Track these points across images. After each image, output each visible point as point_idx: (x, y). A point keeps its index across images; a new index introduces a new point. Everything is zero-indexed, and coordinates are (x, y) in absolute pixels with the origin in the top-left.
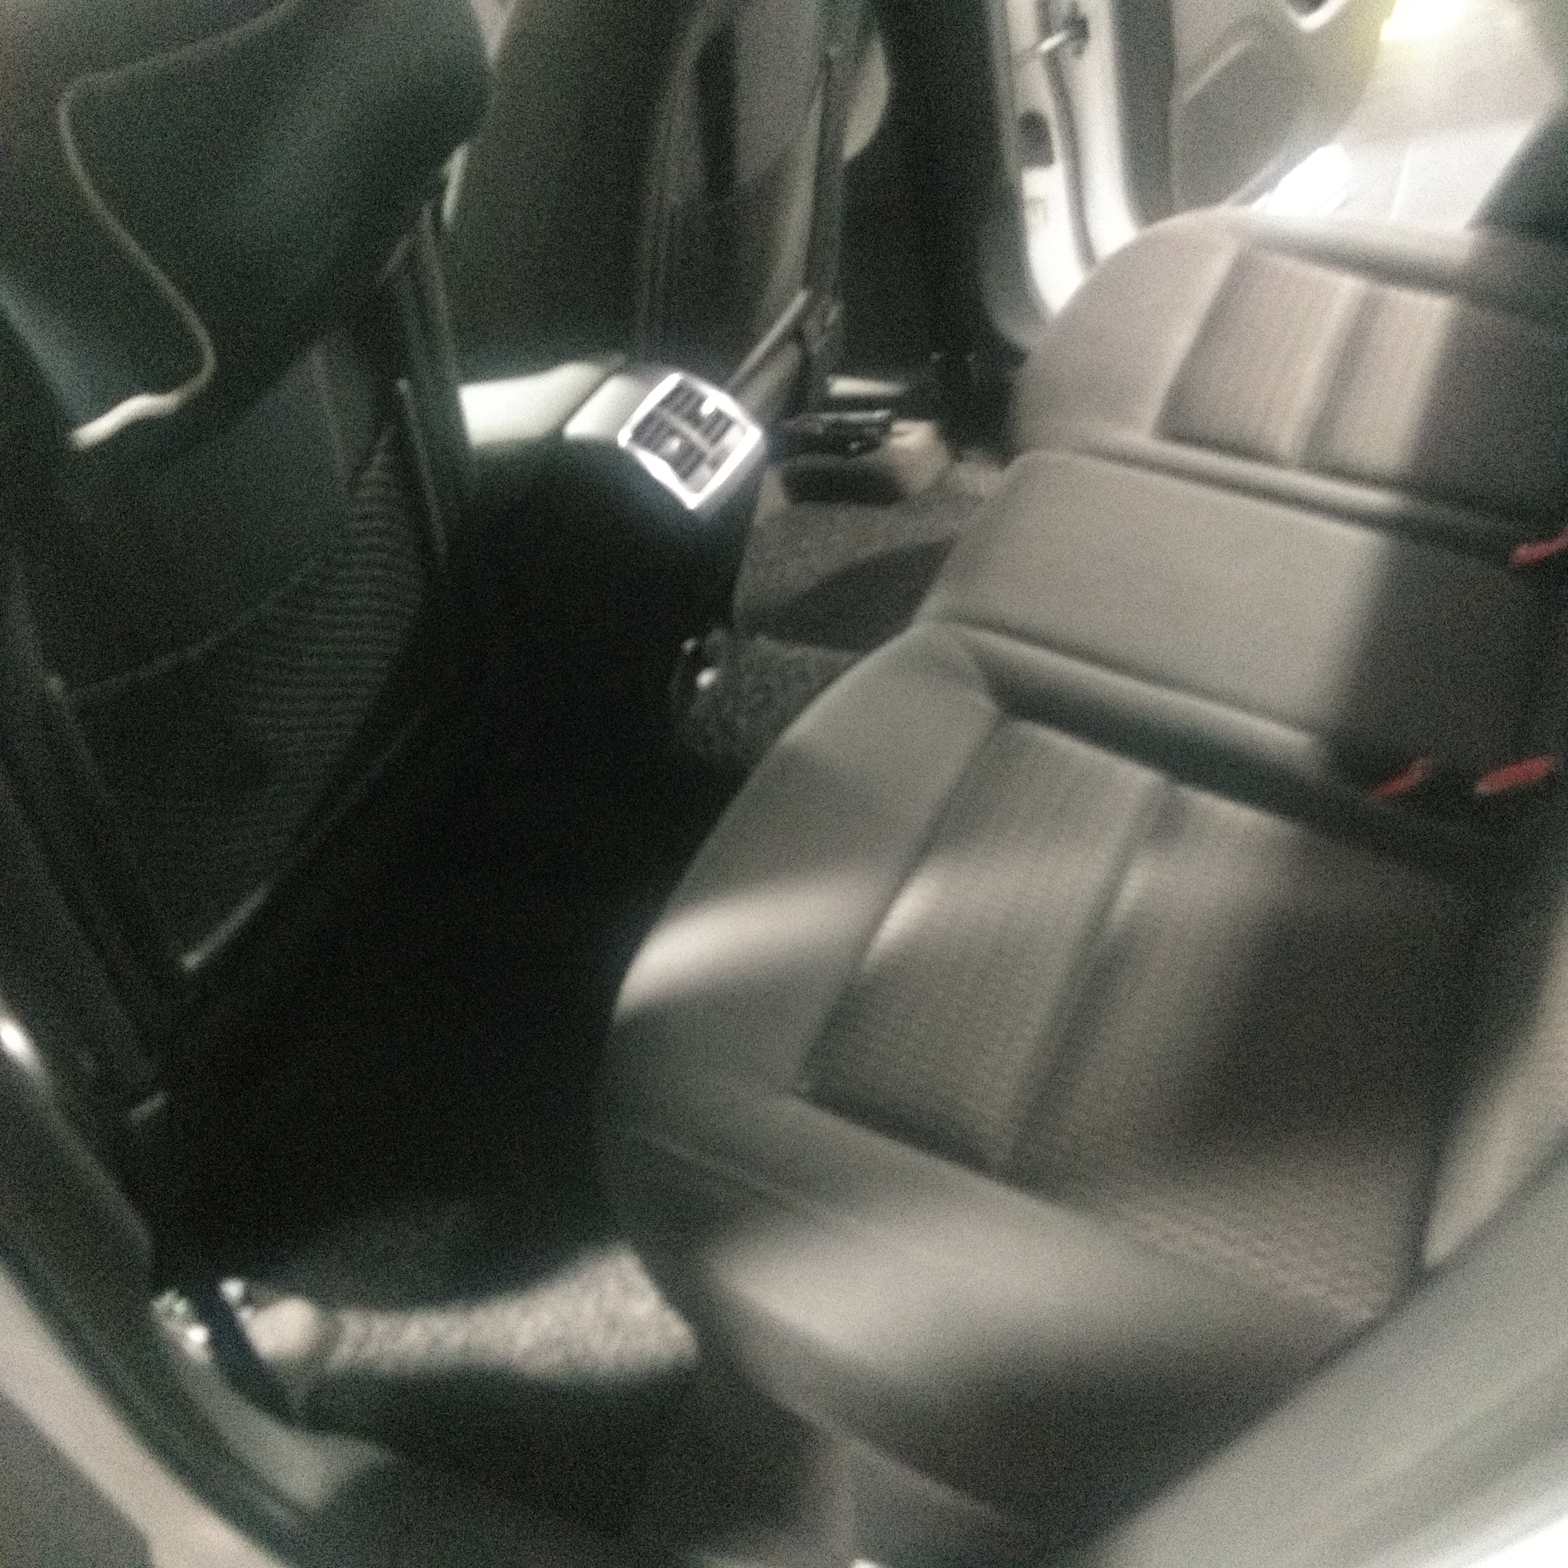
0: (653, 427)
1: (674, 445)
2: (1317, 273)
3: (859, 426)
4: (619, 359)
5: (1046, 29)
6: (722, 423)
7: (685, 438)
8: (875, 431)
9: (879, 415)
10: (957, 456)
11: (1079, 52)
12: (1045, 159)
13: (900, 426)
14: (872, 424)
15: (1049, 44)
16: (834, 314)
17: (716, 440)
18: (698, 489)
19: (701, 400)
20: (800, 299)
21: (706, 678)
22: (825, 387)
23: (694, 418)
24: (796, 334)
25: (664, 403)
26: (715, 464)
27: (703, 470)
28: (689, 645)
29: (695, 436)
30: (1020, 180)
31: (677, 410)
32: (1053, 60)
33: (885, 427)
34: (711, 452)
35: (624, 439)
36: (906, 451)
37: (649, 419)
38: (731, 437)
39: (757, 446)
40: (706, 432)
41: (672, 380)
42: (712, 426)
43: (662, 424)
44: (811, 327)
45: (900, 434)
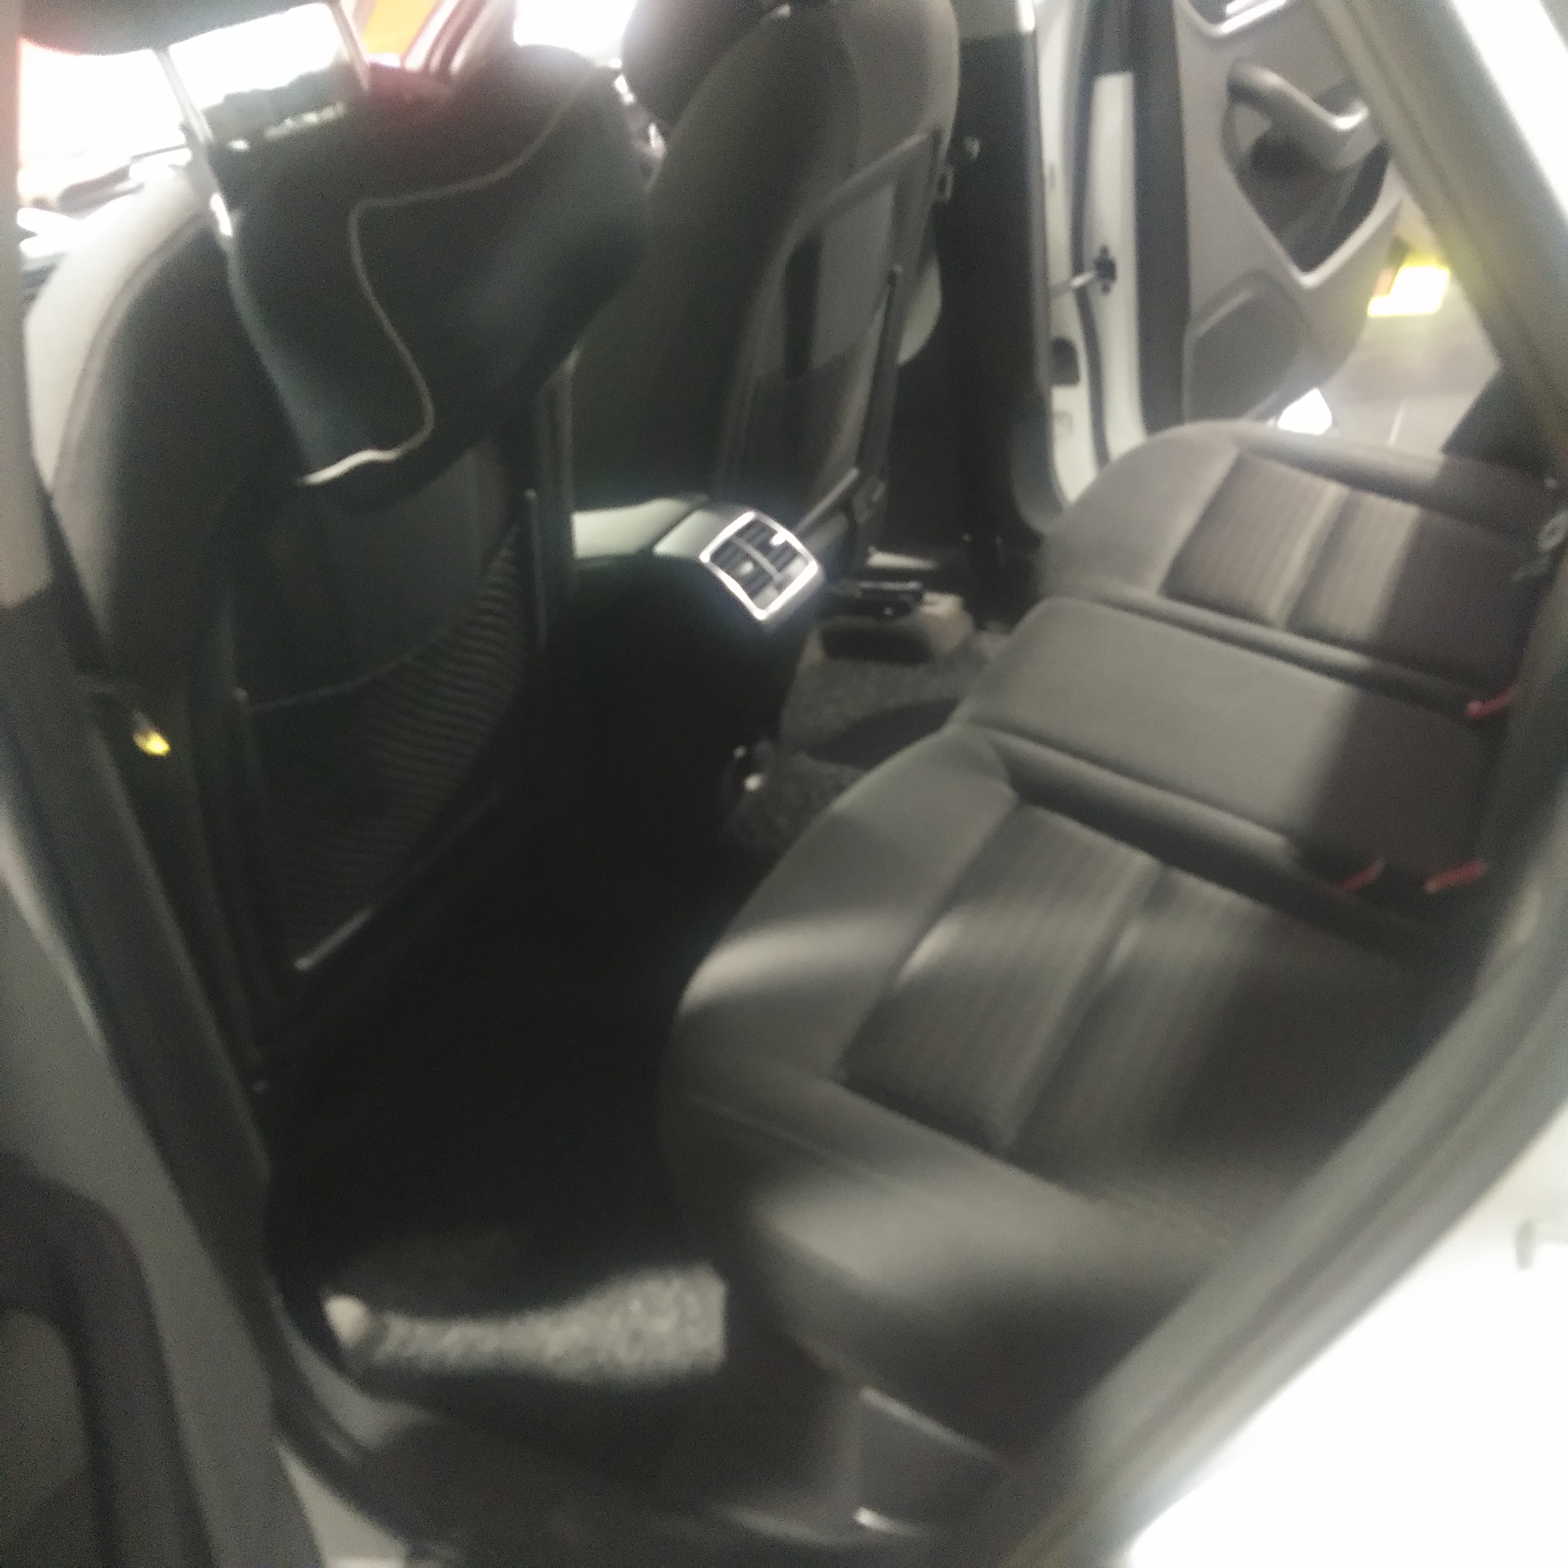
0: (729, 552)
1: (747, 568)
2: (1306, 479)
3: (895, 593)
4: (702, 498)
5: (1078, 268)
6: (788, 554)
7: (756, 563)
8: (908, 599)
9: (913, 585)
10: (980, 625)
11: (1106, 290)
12: (1070, 378)
13: (929, 597)
14: (906, 592)
15: (1078, 281)
16: (879, 493)
17: (780, 569)
18: (763, 606)
19: (773, 533)
20: (853, 474)
21: (753, 783)
22: (867, 555)
23: (765, 548)
24: (845, 506)
25: (740, 533)
26: (780, 588)
27: (770, 591)
28: (740, 752)
29: (764, 562)
30: (1049, 393)
31: (749, 541)
32: (1083, 297)
33: (918, 597)
34: (778, 577)
35: (705, 557)
36: (935, 618)
37: (727, 545)
38: (795, 567)
39: (817, 574)
40: (773, 562)
41: (747, 517)
42: (778, 557)
43: (738, 550)
44: (859, 502)
45: (932, 604)
